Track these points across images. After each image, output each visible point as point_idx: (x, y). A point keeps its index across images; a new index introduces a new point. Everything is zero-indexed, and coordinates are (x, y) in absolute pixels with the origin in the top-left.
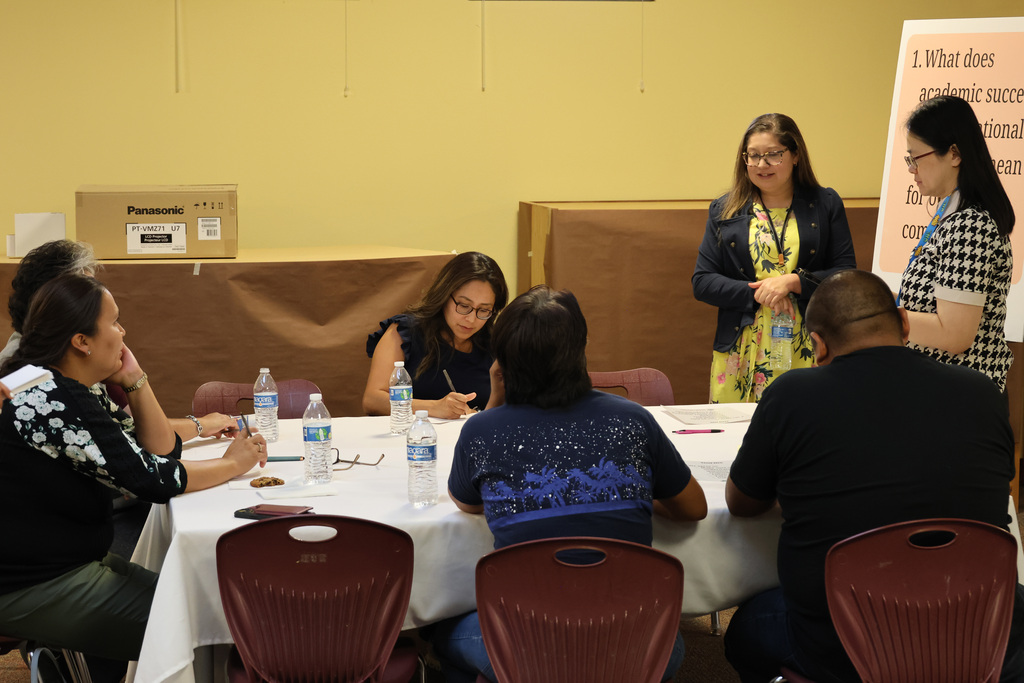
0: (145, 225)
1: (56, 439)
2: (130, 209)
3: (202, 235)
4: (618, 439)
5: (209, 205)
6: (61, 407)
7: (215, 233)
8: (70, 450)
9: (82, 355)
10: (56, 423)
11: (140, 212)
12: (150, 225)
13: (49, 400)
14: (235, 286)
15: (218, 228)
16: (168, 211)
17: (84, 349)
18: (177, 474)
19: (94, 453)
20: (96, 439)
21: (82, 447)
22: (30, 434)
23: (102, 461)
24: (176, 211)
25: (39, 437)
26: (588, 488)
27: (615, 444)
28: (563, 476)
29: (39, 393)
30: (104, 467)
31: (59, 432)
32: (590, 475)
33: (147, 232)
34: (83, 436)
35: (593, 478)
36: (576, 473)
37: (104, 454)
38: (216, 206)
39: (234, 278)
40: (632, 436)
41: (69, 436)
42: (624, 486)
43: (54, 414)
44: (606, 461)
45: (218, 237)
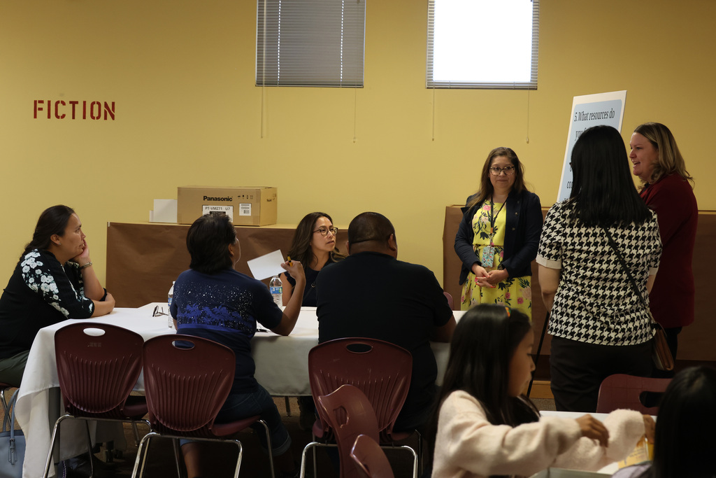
0: (212, 207)
1: (38, 281)
2: (205, 198)
3: (241, 213)
4: (233, 298)
5: (245, 197)
6: (41, 264)
7: (248, 213)
8: (43, 287)
9: (56, 244)
10: (39, 272)
11: (210, 199)
12: (215, 207)
13: (35, 261)
14: (251, 240)
15: (250, 210)
16: (224, 199)
17: (57, 242)
18: (91, 306)
19: (54, 287)
20: (56, 280)
21: (49, 284)
22: (28, 279)
23: (57, 291)
24: (229, 199)
25: (31, 280)
26: (209, 317)
27: (230, 300)
28: (200, 309)
29: (32, 258)
30: (57, 294)
31: (40, 276)
32: (212, 311)
33: (213, 210)
34: (50, 279)
35: (213, 313)
36: (207, 309)
37: (58, 288)
38: (249, 197)
39: (250, 236)
40: (242, 299)
41: (44, 279)
42: (228, 321)
43: (38, 267)
44: (223, 306)
45: (250, 214)
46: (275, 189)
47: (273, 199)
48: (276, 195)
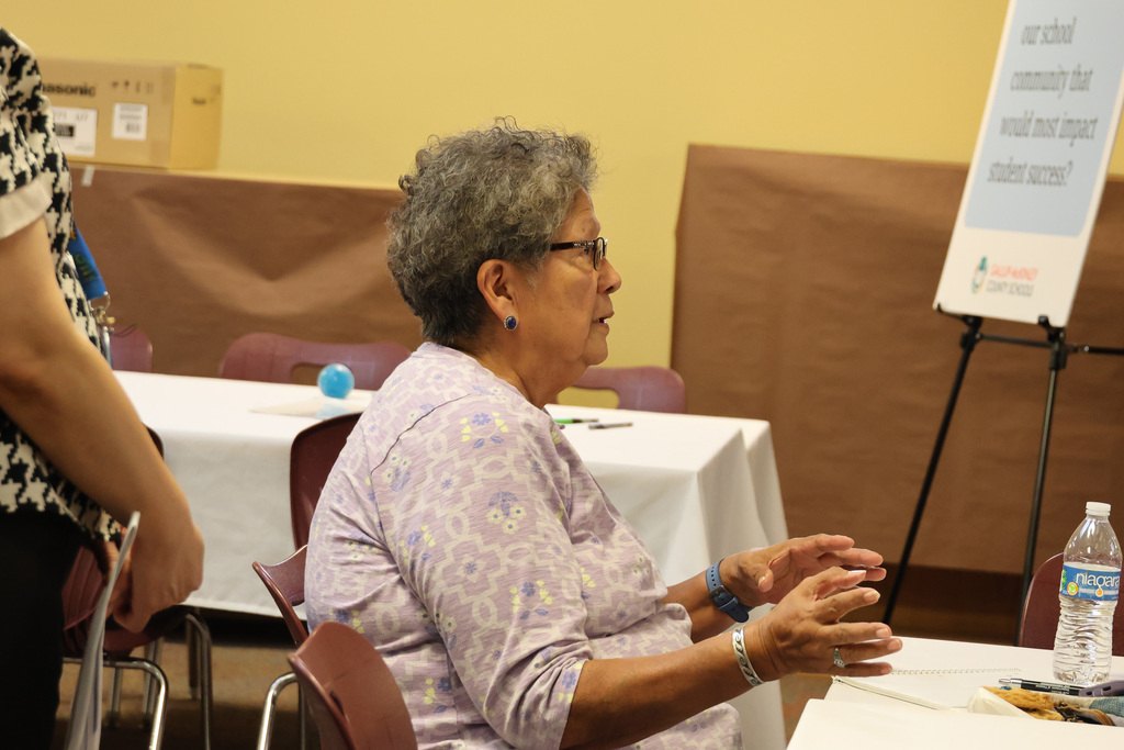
3: (119, 131)
5: (132, 86)
7: (137, 129)
15: (143, 122)
24: (86, 91)
38: (143, 88)
45: (141, 135)
46: (218, 73)
47: (208, 100)
48: (218, 90)
